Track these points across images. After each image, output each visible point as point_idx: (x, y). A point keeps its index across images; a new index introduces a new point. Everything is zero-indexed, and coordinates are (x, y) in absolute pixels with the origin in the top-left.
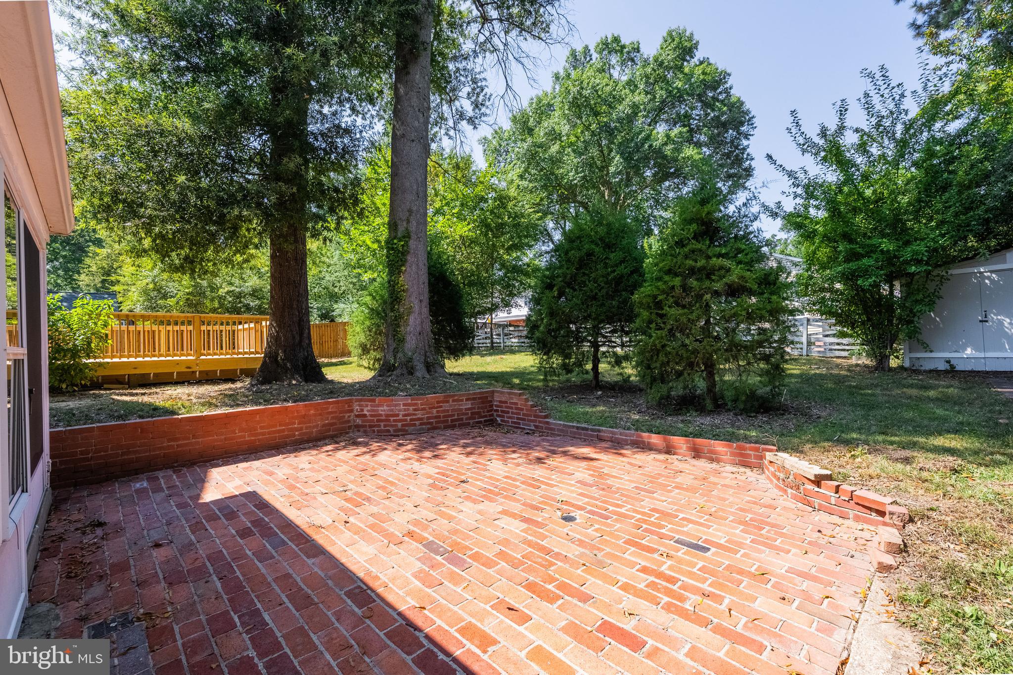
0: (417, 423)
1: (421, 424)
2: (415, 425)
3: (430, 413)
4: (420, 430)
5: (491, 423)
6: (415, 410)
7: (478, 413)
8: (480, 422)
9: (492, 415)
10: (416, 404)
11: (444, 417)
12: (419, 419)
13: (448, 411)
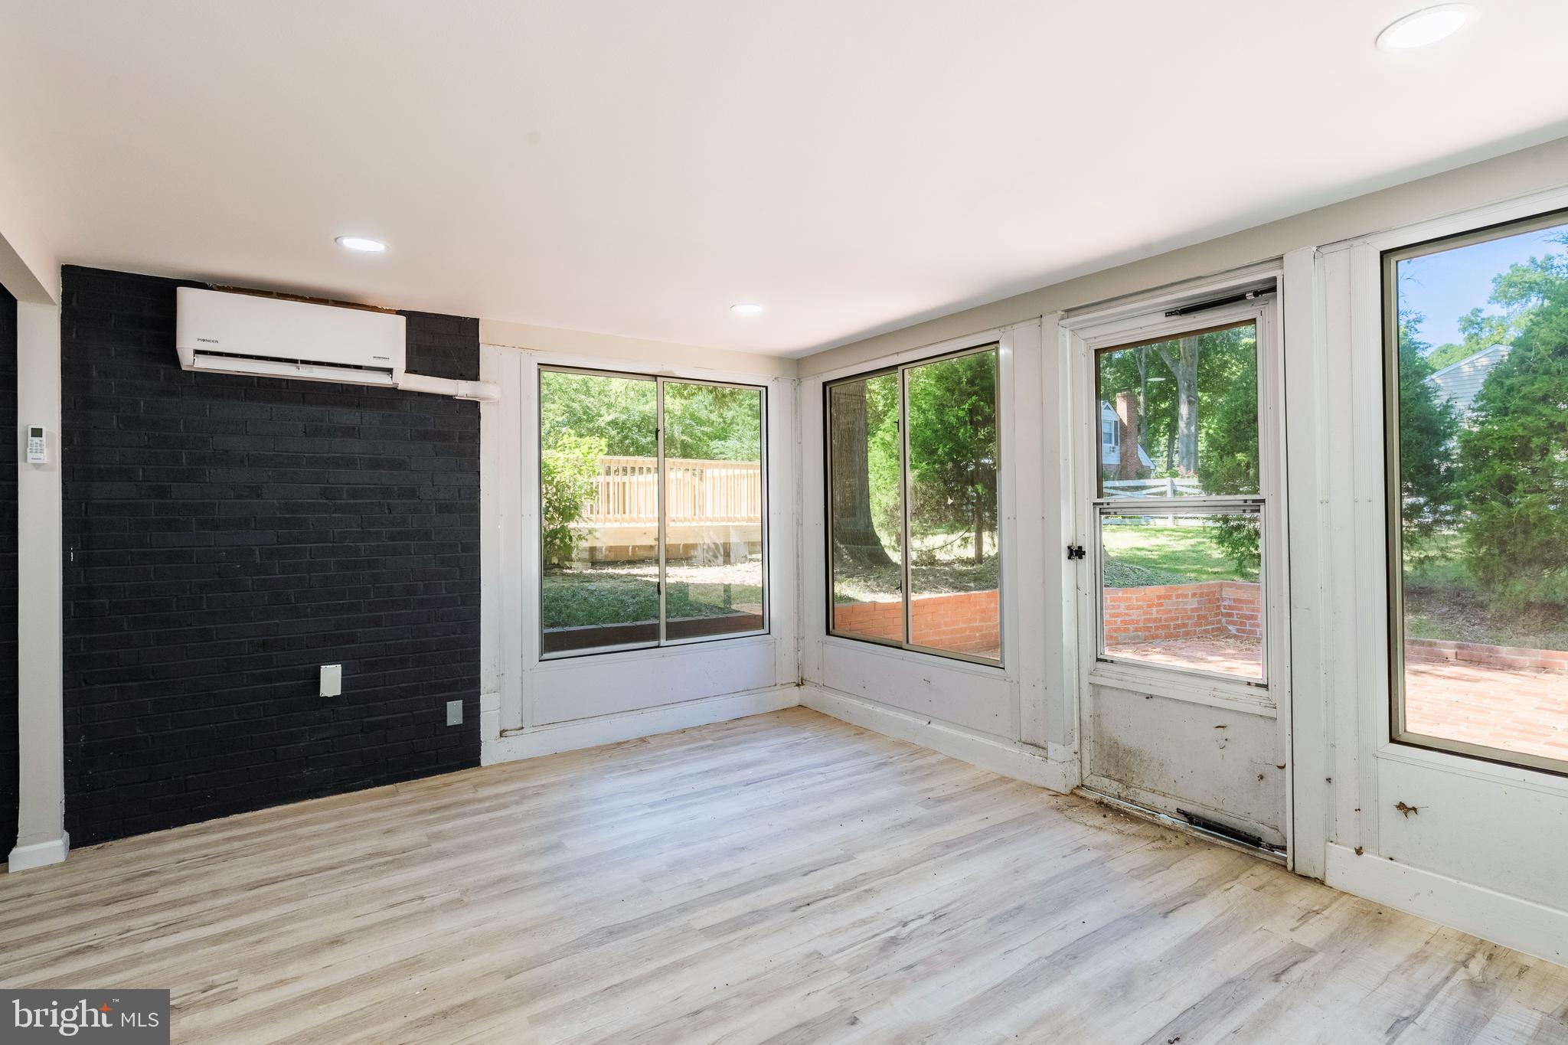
0: (1131, 627)
1: (1136, 630)
2: (1126, 630)
3: (1147, 613)
4: (1134, 638)
5: (1221, 632)
6: (1128, 608)
7: (1204, 617)
8: (1206, 631)
9: (1219, 622)
10: (1130, 599)
11: (1166, 620)
12: (1133, 622)
13: (1170, 611)
